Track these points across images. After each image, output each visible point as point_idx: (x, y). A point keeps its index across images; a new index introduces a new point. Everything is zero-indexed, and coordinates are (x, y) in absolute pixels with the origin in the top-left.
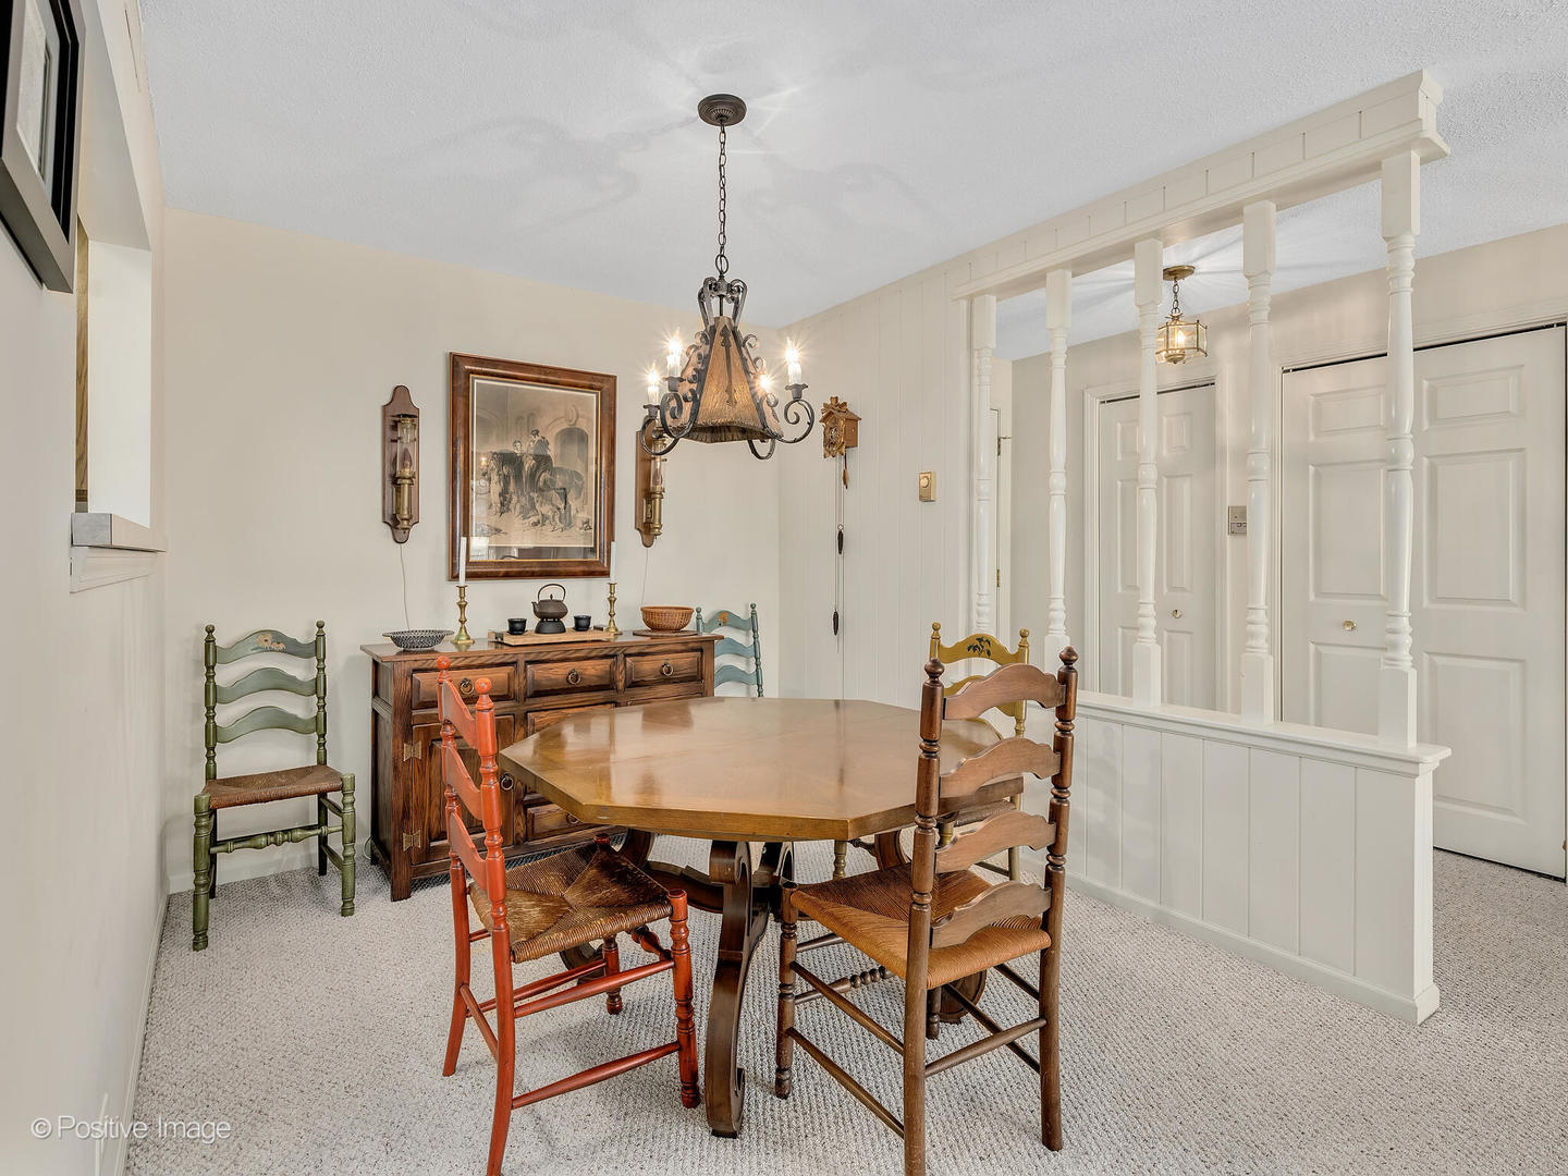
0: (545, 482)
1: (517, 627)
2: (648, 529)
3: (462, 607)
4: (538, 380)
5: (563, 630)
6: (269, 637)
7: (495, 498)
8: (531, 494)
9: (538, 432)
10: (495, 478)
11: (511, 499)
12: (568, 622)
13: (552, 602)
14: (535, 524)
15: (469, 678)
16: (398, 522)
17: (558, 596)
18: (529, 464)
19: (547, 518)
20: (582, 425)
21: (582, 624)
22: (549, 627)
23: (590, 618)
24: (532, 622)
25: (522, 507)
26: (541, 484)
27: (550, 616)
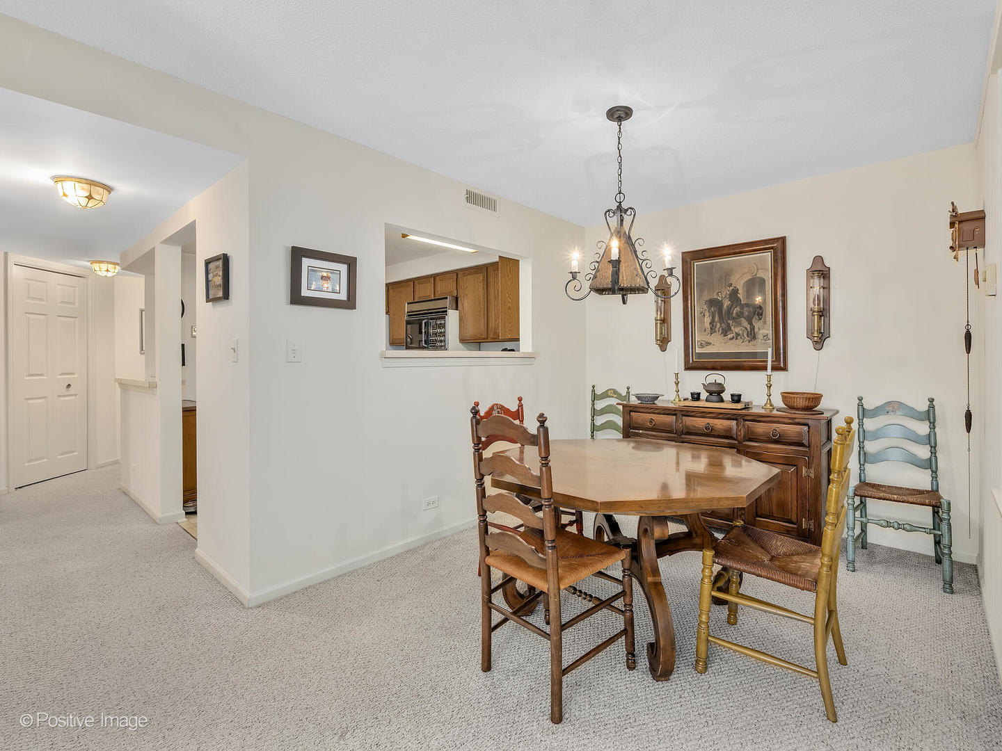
0: (737, 313)
1: (696, 397)
2: (820, 337)
3: (677, 384)
4: (735, 253)
5: (722, 401)
6: (612, 391)
7: (707, 325)
8: (729, 321)
9: (731, 284)
10: (707, 314)
11: (716, 325)
12: (726, 396)
13: (716, 384)
14: (732, 339)
15: (653, 418)
16: (663, 342)
17: (720, 380)
18: (727, 303)
19: (739, 335)
20: (761, 274)
21: (736, 399)
22: (714, 398)
23: (740, 395)
24: (704, 395)
25: (723, 329)
26: (734, 315)
27: (716, 392)
